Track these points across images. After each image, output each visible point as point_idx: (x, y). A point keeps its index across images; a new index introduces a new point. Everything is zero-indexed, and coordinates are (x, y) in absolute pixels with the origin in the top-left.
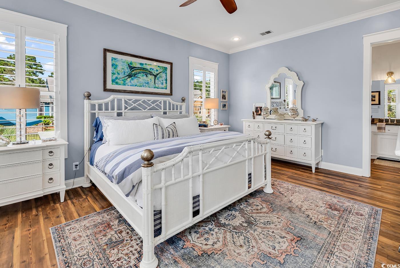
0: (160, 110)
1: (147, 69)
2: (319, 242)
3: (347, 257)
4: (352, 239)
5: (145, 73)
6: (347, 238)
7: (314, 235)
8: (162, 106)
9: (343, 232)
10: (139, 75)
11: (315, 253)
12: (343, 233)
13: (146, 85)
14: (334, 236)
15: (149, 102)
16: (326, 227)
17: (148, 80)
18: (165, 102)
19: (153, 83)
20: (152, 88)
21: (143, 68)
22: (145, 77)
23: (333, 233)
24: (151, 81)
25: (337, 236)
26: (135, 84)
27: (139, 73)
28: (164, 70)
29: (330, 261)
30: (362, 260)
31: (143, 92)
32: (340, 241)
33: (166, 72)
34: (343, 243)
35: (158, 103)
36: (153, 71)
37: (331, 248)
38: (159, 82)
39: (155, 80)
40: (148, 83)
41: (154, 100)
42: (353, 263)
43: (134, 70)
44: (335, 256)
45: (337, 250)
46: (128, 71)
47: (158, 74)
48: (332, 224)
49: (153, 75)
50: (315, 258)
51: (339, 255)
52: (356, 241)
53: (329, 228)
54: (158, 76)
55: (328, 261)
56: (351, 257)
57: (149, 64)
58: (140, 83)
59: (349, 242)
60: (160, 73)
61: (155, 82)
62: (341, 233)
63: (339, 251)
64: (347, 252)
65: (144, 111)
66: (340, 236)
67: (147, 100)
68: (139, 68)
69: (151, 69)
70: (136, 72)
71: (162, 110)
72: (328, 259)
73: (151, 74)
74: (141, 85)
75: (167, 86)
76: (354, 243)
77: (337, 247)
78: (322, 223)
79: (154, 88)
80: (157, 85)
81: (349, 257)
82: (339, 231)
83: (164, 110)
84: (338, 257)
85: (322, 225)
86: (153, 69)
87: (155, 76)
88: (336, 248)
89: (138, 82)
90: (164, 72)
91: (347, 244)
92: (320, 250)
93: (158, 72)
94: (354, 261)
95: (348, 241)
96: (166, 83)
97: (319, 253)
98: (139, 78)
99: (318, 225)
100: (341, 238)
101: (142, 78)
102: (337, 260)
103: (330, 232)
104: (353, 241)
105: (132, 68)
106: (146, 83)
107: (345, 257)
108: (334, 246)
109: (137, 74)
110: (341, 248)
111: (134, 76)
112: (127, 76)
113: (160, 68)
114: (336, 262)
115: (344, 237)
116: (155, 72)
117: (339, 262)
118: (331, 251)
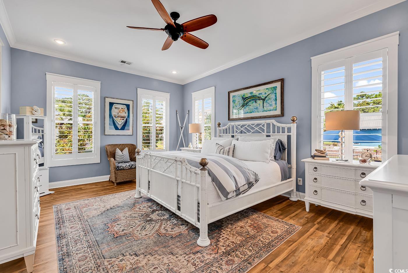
0: (263, 134)
1: (256, 96)
2: (103, 245)
3: (78, 252)
4: (84, 269)
5: (254, 99)
6: (88, 266)
7: (111, 246)
8: (265, 129)
9: (96, 269)
10: (250, 103)
11: (97, 239)
12: (95, 267)
13: (256, 110)
14: (99, 259)
15: (253, 126)
16: (113, 259)
17: (257, 105)
18: (268, 125)
19: (261, 107)
20: (261, 112)
21: (253, 96)
22: (254, 103)
23: (102, 260)
24: (259, 106)
25: (96, 260)
26: (247, 112)
27: (250, 101)
28: (273, 90)
29: (86, 242)
30: (68, 259)
31: (252, 117)
32: (91, 258)
33: (275, 92)
34: (88, 259)
35: (261, 126)
36: (261, 96)
37: (92, 248)
38: (268, 105)
39: (263, 103)
40: (257, 108)
41: (257, 124)
42: (72, 252)
43: (246, 100)
44: (85, 246)
45: (88, 251)
46: (242, 102)
47: (266, 97)
48: (112, 268)
49: (261, 99)
50: (95, 237)
51: (84, 249)
52: (79, 270)
53: (109, 261)
54: (267, 99)
55: (87, 241)
56: (76, 254)
57: (258, 90)
58: (251, 110)
59: (84, 264)
60: (269, 95)
61: (263, 106)
62: (96, 266)
63: (86, 251)
64: (80, 255)
65: (248, 134)
66: (95, 262)
67: (251, 124)
68: (250, 97)
69: (260, 94)
70: (248, 101)
71: (265, 133)
72: (88, 242)
73: (260, 98)
74: (252, 111)
75: (277, 106)
76: (80, 267)
77: (90, 253)
78: (119, 260)
79: (263, 112)
80: (265, 108)
81: (77, 254)
82: (99, 266)
83: (267, 133)
84: (83, 248)
85: (117, 259)
86: (261, 94)
87: (264, 100)
88: (89, 251)
89: (249, 109)
90: (273, 92)
91: (85, 261)
92: (97, 242)
93: (266, 95)
94: (72, 254)
95: (86, 265)
96: (276, 104)
97: (96, 241)
98: (250, 105)
99: (119, 255)
100: (93, 262)
101: (253, 105)
102: (83, 246)
103: (104, 258)
104: (83, 267)
105: (244, 99)
106: (255, 109)
107: (79, 252)
108: (92, 251)
109: (248, 103)
110: (87, 254)
111: (246, 105)
112: (241, 106)
113: (269, 90)
114: (82, 245)
115: (91, 265)
116: (263, 96)
117: (81, 246)
118: (90, 247)
